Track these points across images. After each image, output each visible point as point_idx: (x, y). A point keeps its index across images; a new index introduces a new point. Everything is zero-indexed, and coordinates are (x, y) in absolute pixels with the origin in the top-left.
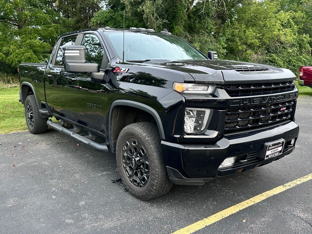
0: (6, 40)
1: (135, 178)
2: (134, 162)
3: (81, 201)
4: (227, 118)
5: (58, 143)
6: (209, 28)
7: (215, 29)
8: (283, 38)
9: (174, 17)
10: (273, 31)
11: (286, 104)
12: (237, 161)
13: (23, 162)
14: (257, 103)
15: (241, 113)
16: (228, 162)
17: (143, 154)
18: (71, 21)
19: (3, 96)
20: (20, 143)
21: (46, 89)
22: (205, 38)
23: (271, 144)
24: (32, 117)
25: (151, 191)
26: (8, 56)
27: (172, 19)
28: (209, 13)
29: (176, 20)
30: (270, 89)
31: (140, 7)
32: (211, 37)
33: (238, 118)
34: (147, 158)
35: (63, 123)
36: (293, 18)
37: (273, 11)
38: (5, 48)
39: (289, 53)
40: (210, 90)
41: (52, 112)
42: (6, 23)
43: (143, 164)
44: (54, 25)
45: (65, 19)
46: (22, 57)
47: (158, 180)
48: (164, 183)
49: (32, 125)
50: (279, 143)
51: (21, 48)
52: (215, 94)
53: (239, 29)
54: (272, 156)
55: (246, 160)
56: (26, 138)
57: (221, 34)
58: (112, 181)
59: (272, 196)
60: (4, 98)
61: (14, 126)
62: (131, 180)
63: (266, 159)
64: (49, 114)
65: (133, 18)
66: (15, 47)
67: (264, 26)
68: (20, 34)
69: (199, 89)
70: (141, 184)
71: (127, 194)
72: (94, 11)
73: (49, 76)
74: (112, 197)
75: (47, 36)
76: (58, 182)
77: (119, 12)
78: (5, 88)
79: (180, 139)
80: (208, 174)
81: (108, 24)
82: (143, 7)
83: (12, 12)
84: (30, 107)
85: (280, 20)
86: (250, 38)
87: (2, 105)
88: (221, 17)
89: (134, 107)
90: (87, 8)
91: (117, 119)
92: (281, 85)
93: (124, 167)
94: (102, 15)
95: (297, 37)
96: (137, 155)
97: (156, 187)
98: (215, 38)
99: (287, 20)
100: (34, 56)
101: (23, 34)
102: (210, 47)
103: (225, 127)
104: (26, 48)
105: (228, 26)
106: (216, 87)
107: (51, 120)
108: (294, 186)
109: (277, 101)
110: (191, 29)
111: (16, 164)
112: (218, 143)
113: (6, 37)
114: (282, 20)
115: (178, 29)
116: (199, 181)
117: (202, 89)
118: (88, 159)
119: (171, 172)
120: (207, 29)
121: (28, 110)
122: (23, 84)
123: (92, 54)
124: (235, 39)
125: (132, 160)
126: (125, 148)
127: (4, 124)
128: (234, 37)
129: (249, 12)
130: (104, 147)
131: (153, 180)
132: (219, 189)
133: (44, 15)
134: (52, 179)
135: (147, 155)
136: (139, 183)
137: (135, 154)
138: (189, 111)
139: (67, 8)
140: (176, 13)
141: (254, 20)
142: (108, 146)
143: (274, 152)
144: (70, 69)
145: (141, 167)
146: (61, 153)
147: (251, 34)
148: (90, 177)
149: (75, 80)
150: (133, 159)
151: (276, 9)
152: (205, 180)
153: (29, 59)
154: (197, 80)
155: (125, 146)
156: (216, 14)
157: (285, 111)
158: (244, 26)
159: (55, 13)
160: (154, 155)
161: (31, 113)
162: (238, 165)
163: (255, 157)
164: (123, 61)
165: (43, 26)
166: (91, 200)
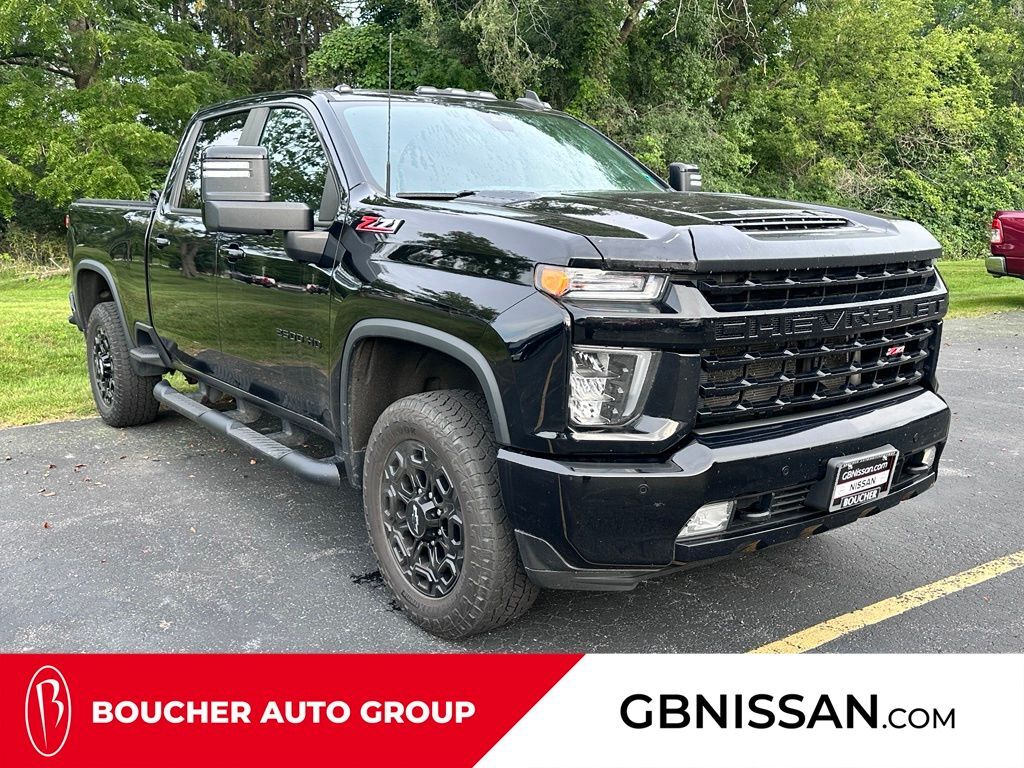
0: (36, 123)
1: (420, 567)
2: (416, 516)
3: (249, 639)
4: (704, 377)
5: (190, 457)
6: (695, 86)
7: (717, 88)
8: (941, 119)
9: (580, 49)
10: (910, 94)
11: (907, 334)
12: (737, 516)
13: (77, 515)
14: (805, 331)
15: (750, 362)
16: (710, 519)
17: (444, 492)
18: (247, 60)
19: (23, 304)
20: (70, 456)
21: (152, 285)
22: (683, 117)
23: (849, 461)
24: (108, 374)
25: (470, 607)
26: (42, 177)
27: (572, 54)
28: (697, 34)
29: (587, 57)
30: (850, 288)
31: (469, 16)
32: (702, 112)
33: (743, 377)
34: (457, 505)
35: (204, 393)
36: (979, 51)
37: (911, 27)
38: (31, 151)
39: (962, 166)
40: (653, 288)
41: (171, 358)
42: (37, 69)
43: (445, 522)
44: (191, 75)
45: (225, 54)
46: (86, 178)
47: (490, 573)
48: (510, 583)
49: (110, 399)
50: (879, 460)
51: (83, 150)
52: (669, 302)
53: (793, 87)
54: (854, 500)
55: (767, 513)
56: (91, 439)
57: (735, 105)
58: (353, 576)
59: (859, 631)
60: (24, 310)
61: (53, 402)
62: (410, 574)
63: (832, 509)
64: (161, 364)
65: (445, 51)
66: (65, 148)
67: (881, 76)
68: (79, 105)
69: (619, 287)
70: (439, 587)
71: (395, 617)
72: (321, 29)
73: (161, 241)
74: (348, 628)
75: (167, 110)
76: (180, 578)
77: (402, 33)
78: (33, 281)
79: (558, 444)
80: (645, 557)
81: (365, 72)
82: (477, 17)
83: (54, 34)
84: (102, 342)
85: (931, 56)
86: (833, 116)
87: (17, 335)
88: (739, 49)
89: (415, 341)
90: (299, 19)
91: (369, 379)
92: (887, 274)
93: (389, 534)
94: (346, 42)
95: (992, 113)
96: (427, 495)
97: (483, 596)
98: (715, 117)
99: (958, 57)
100: (127, 176)
101: (89, 106)
102: (698, 147)
103: (702, 407)
104: (100, 149)
105: (759, 77)
106: (670, 281)
107: (167, 384)
108: (935, 598)
109: (871, 326)
110: (636, 89)
111: (52, 520)
112: (678, 458)
113: (34, 115)
114: (940, 58)
115: (593, 86)
116: (618, 579)
117: (626, 287)
118: (281, 506)
119: (528, 548)
120: (689, 86)
121: (98, 350)
122: (82, 267)
123: (306, 171)
124: (782, 121)
125: (413, 512)
126: (392, 472)
127: (21, 396)
128: (780, 112)
129: (831, 32)
130: (328, 470)
131: (474, 573)
132: (690, 606)
133: (158, 42)
134: (162, 569)
135: (457, 494)
136: (431, 585)
137: (420, 491)
138: (586, 356)
139: (232, 18)
140: (588, 34)
141: (846, 56)
142: (341, 467)
143: (861, 489)
144: (220, 221)
145: (440, 533)
146: (196, 487)
147: (836, 104)
148: (285, 564)
149: (239, 256)
150: (415, 508)
151: (919, 22)
152: (636, 575)
153: (109, 186)
154: (610, 257)
155: (391, 468)
156: (720, 38)
157: (903, 357)
158: (811, 79)
159: (194, 35)
160: (476, 493)
161: (107, 361)
162: (741, 527)
163: (799, 502)
164: (388, 194)
165: (155, 78)
166: (281, 635)
